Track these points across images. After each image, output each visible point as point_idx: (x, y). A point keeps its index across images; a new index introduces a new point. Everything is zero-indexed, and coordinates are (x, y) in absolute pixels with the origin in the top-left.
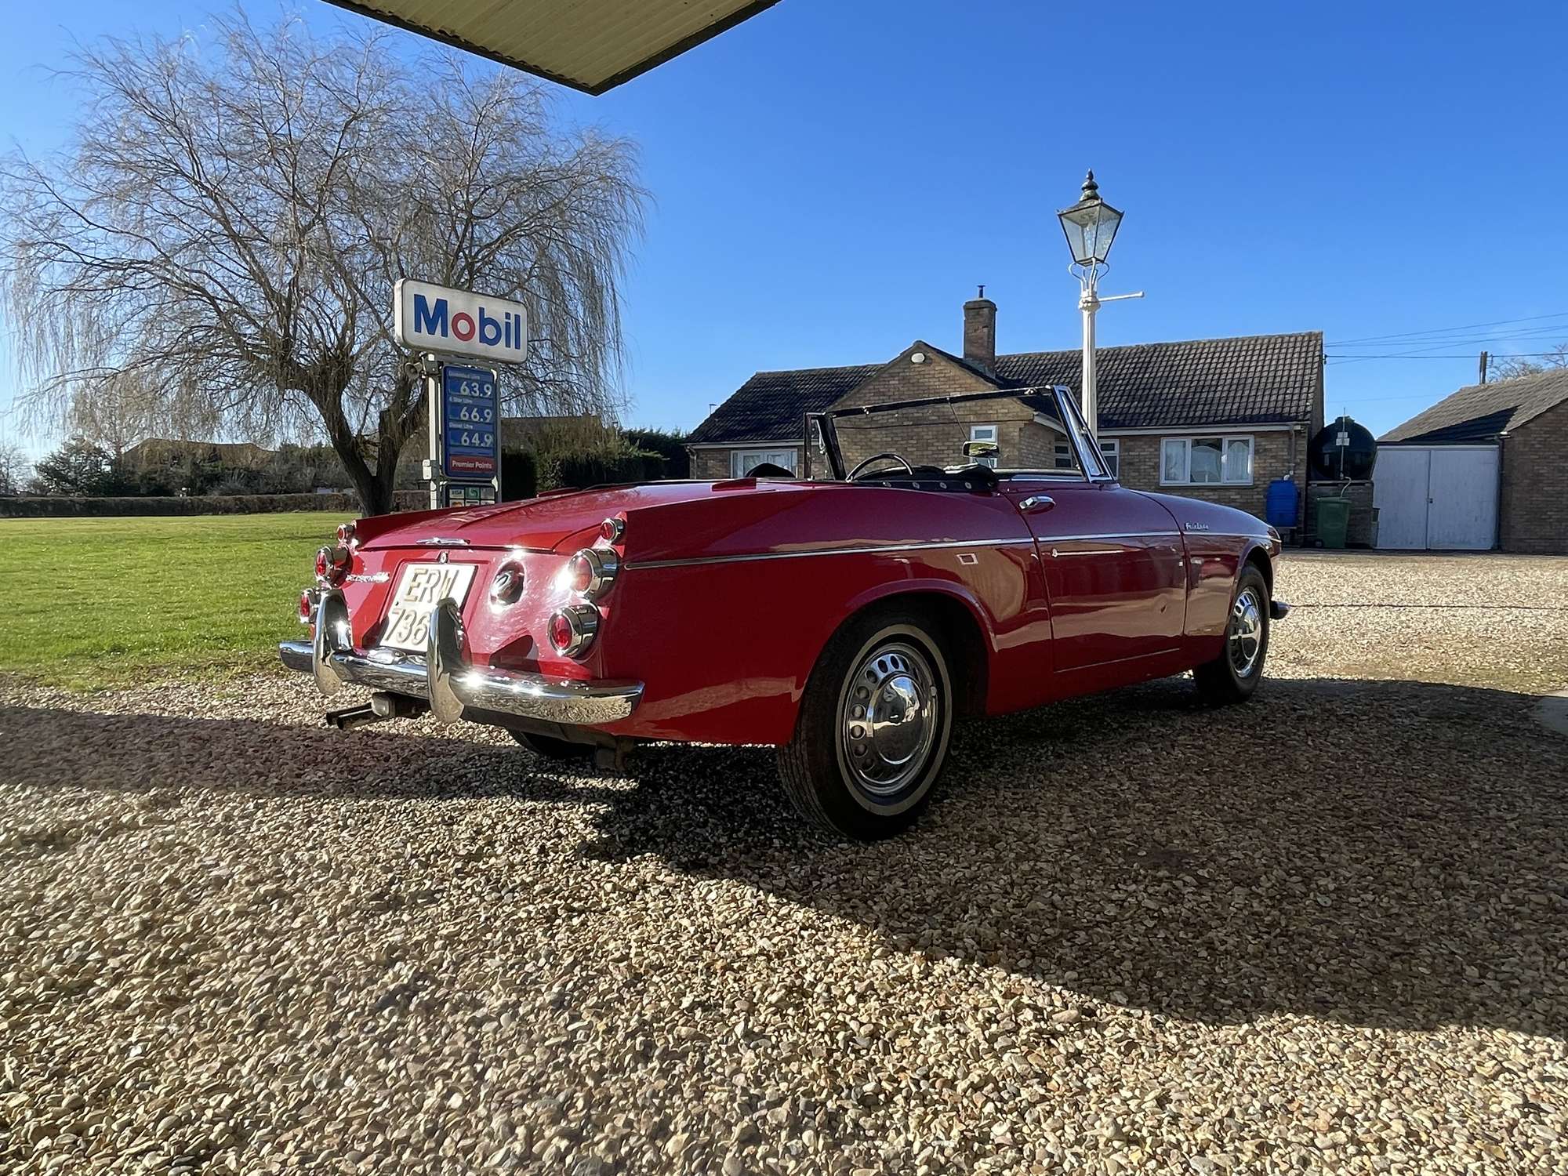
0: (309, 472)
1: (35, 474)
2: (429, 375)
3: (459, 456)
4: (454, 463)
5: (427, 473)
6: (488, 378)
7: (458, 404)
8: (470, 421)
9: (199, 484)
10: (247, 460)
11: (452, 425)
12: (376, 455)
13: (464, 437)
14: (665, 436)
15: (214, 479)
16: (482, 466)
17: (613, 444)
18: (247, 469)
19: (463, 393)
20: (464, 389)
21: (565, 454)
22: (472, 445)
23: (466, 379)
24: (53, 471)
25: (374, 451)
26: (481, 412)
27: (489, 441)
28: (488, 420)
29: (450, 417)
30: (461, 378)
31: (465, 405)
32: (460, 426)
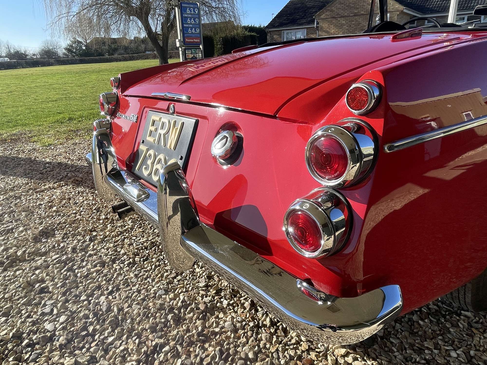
0: (143, 46)
1: (64, 51)
2: (176, 6)
3: (189, 37)
4: (187, 40)
5: (178, 44)
6: (196, 6)
7: (186, 17)
8: (191, 24)
9: (111, 52)
10: (125, 43)
11: (185, 25)
12: (161, 39)
13: (189, 30)
14: (256, 27)
15: (115, 50)
16: (196, 41)
17: (240, 31)
18: (124, 46)
19: (188, 12)
20: (188, 11)
21: (224, 35)
22: (192, 33)
23: (188, 7)
24: (69, 50)
25: (161, 37)
26: (194, 20)
27: (198, 31)
28: (197, 23)
29: (184, 22)
30: (187, 7)
31: (189, 17)
32: (187, 26)
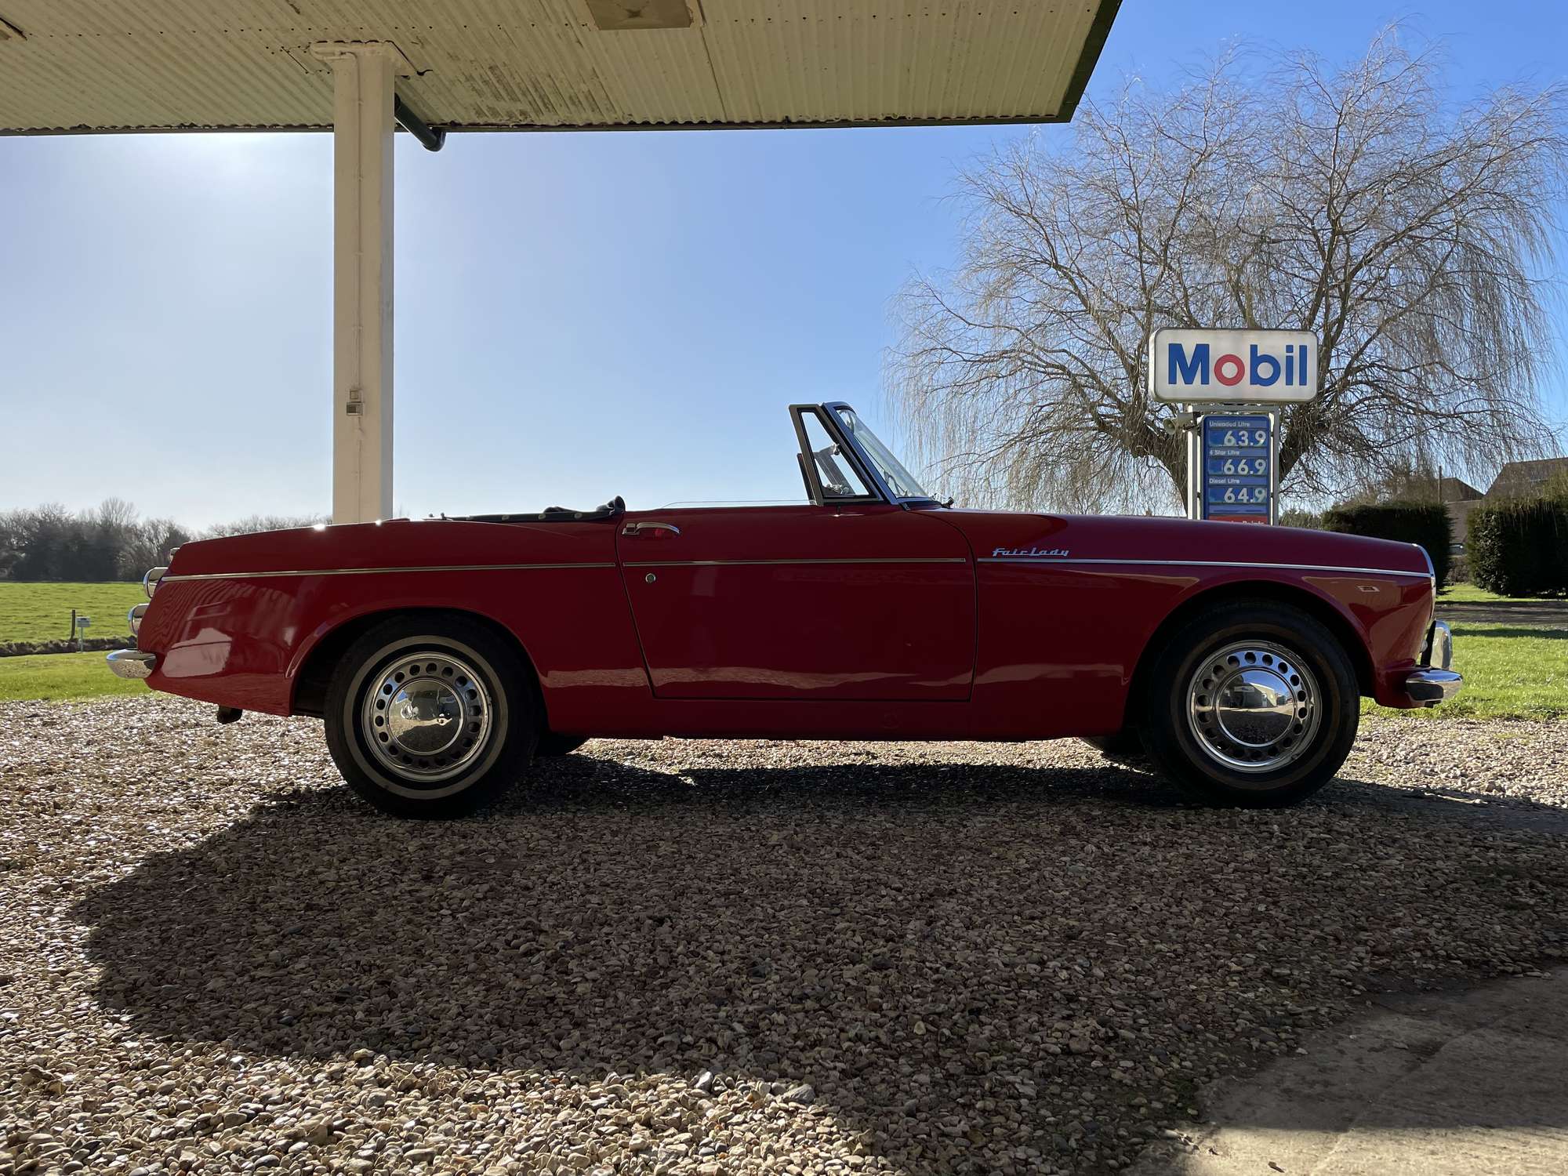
2: (1183, 429)
6: (1261, 425)
7: (1221, 457)
8: (1236, 475)
11: (1214, 481)
13: (1228, 494)
19: (1227, 443)
20: (1229, 440)
22: (1239, 503)
23: (1232, 428)
26: (1250, 463)
27: (1261, 496)
28: (1260, 473)
29: (1211, 472)
30: (1222, 429)
31: (1230, 457)
32: (1223, 482)
